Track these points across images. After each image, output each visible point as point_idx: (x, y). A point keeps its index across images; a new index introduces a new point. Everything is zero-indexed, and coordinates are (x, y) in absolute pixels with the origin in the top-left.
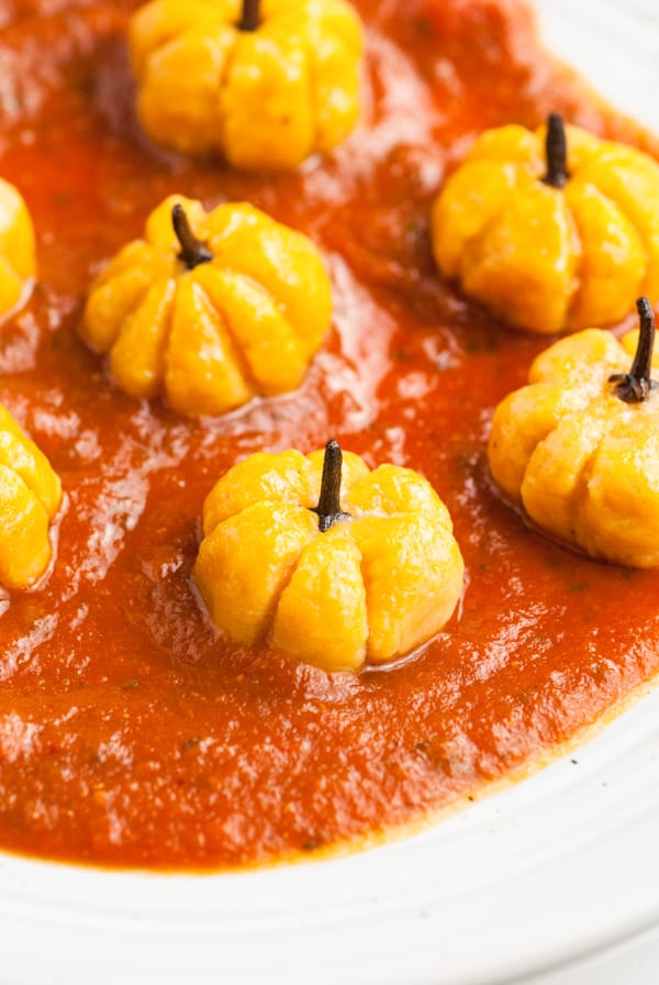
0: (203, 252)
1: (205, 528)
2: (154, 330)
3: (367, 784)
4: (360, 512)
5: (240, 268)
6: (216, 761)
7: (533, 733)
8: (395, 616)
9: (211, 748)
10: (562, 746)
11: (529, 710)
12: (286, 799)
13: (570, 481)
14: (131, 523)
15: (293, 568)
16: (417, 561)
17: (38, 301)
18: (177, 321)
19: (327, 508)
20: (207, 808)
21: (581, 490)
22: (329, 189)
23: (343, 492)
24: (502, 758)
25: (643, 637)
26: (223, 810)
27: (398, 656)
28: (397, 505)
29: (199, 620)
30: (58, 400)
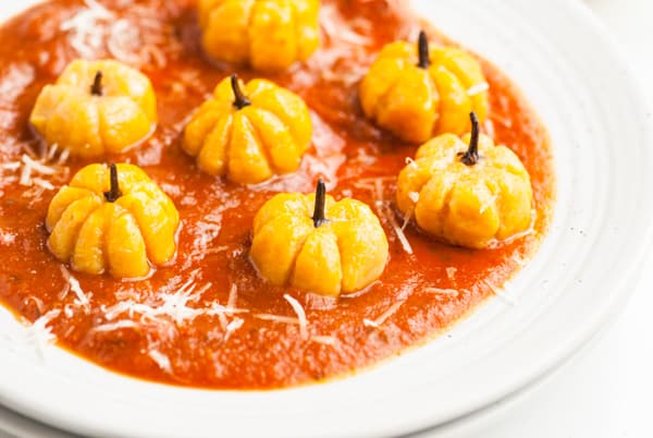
0: (246, 101)
1: (255, 231)
2: (223, 139)
3: (346, 347)
4: (334, 219)
5: (266, 108)
6: (268, 338)
7: (428, 322)
8: (356, 267)
9: (265, 333)
10: (443, 330)
11: (426, 312)
12: (305, 354)
13: (440, 203)
14: (215, 234)
15: (303, 244)
16: (366, 239)
17: (159, 133)
18: (235, 135)
19: (318, 216)
20: (265, 359)
21: (446, 207)
22: (305, 79)
23: (326, 211)
24: (413, 335)
25: (481, 278)
26: (274, 360)
27: (357, 290)
28: (353, 216)
29: (255, 274)
30: (173, 178)
